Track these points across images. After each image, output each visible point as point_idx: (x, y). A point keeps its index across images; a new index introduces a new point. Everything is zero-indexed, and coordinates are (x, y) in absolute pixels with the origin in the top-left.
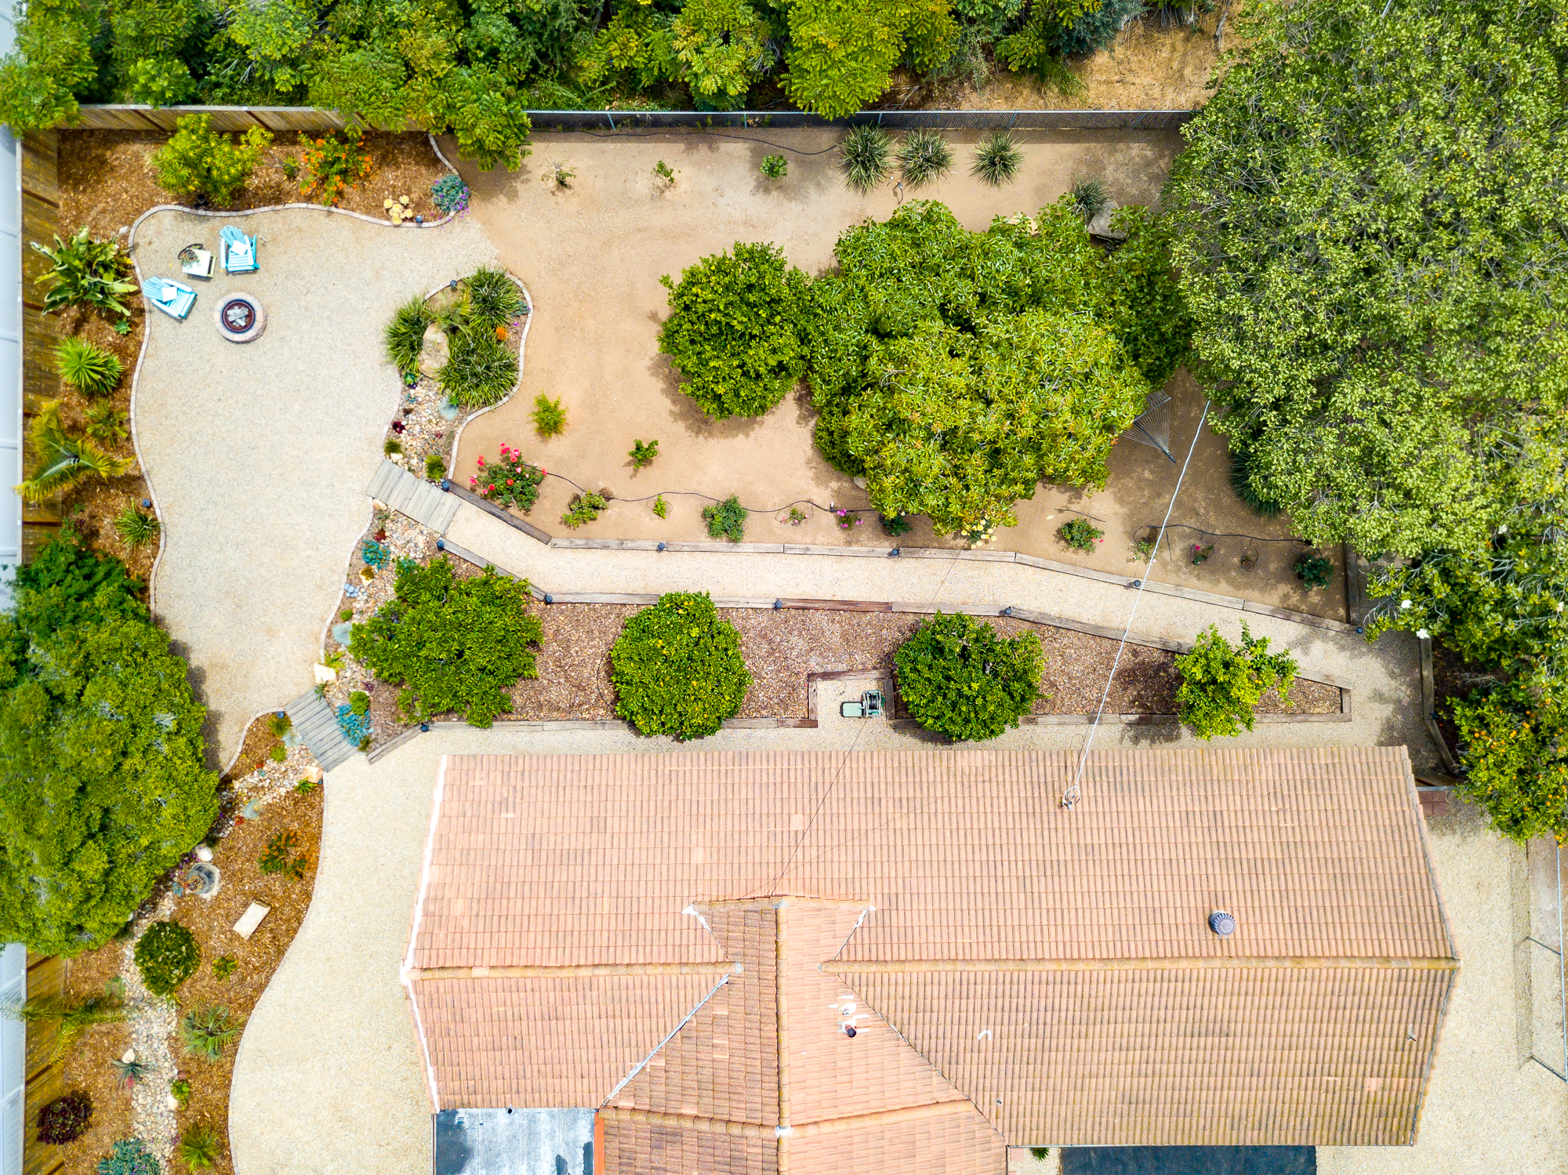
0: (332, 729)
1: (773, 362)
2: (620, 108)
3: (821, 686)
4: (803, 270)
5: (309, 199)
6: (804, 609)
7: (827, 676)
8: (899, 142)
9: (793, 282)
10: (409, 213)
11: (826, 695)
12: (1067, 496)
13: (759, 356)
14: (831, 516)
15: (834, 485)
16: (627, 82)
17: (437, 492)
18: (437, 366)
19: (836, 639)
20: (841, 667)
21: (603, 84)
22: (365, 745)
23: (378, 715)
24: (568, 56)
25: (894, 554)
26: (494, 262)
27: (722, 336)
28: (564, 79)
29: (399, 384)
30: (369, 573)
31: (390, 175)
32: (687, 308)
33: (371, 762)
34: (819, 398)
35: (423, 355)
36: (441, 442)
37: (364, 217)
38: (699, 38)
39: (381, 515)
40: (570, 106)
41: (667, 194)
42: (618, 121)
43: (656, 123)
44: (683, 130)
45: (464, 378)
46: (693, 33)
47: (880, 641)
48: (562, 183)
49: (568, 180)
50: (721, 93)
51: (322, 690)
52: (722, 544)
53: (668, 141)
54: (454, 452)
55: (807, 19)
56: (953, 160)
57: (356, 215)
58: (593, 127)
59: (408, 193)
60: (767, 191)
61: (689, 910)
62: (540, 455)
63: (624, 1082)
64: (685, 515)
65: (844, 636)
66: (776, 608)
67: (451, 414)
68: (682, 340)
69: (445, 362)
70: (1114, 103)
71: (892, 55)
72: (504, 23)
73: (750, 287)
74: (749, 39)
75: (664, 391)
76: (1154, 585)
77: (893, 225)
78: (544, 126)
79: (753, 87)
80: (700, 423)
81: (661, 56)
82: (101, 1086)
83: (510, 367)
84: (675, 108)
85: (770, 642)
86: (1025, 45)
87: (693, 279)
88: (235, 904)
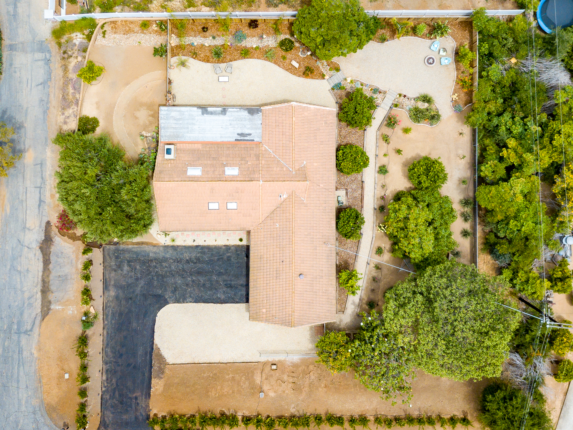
0: (337, 82)
1: (422, 181)
2: (478, 147)
3: (344, 192)
4: (442, 188)
5: (457, 76)
6: (362, 188)
7: (347, 193)
8: (470, 211)
9: (439, 186)
10: (454, 99)
11: (342, 193)
12: (388, 249)
13: (423, 178)
14: (383, 195)
15: (390, 195)
16: (484, 149)
17: (390, 105)
18: (419, 106)
19: (355, 195)
20: (349, 196)
21: (483, 144)
22: (333, 89)
23: (339, 92)
24: (489, 137)
25: (375, 209)
26: (442, 118)
27: (428, 170)
28: (484, 135)
29: (415, 97)
30: (371, 90)
31: (463, 95)
32: (434, 162)
33: (329, 90)
34: (413, 192)
35: (421, 103)
36: (401, 106)
37: (453, 89)
38: (493, 166)
39: (385, 93)
40: (478, 136)
41: (458, 158)
42: (475, 147)
43: (475, 156)
44: (473, 161)
45: (416, 112)
46: (494, 165)
47: (355, 206)
48: (461, 134)
49: (461, 135)
50: (481, 171)
51: (345, 79)
52: (377, 169)
53: (470, 158)
54: (399, 109)
55: (496, 189)
56: (466, 223)
57: (454, 87)
58: (474, 141)
59: (459, 99)
60: (459, 181)
61: (305, 162)
62: (398, 129)
63: (267, 148)
64: (384, 161)
65: (356, 197)
66: (362, 182)
67: (408, 108)
68: (426, 161)
69: (420, 108)
70: (480, 261)
71: (489, 208)
72: (496, 123)
73: (438, 177)
74: (493, 177)
75: (412, 157)
76: (368, 268)
77: (452, 209)
78: (474, 131)
79: (483, 178)
80: (405, 165)
81: (489, 157)
82: (258, 30)
83: (419, 122)
84: (478, 160)
85: (354, 180)
86: (492, 238)
87: (440, 164)
88: (298, 60)
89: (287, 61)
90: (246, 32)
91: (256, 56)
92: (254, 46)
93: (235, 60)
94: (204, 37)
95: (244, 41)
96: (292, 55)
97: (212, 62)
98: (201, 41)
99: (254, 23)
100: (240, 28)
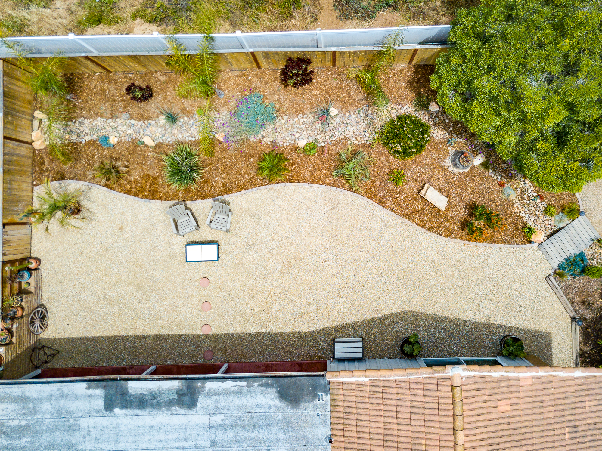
22: (559, 274)
23: (580, 283)
33: (547, 278)
82: (313, 92)
88: (442, 183)
89: (407, 188)
90: (275, 98)
91: (307, 175)
92: (302, 143)
93: (241, 188)
94: (143, 117)
95: (269, 128)
96: (424, 166)
97: (166, 198)
98: (130, 131)
99: (300, 68)
100: (256, 88)
